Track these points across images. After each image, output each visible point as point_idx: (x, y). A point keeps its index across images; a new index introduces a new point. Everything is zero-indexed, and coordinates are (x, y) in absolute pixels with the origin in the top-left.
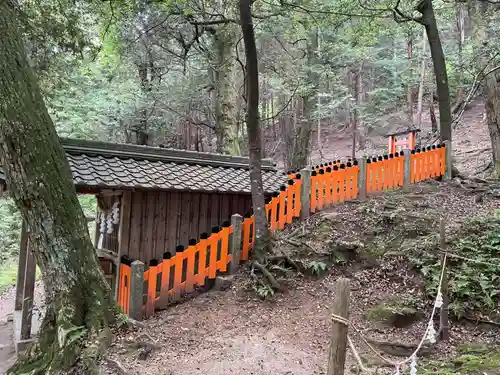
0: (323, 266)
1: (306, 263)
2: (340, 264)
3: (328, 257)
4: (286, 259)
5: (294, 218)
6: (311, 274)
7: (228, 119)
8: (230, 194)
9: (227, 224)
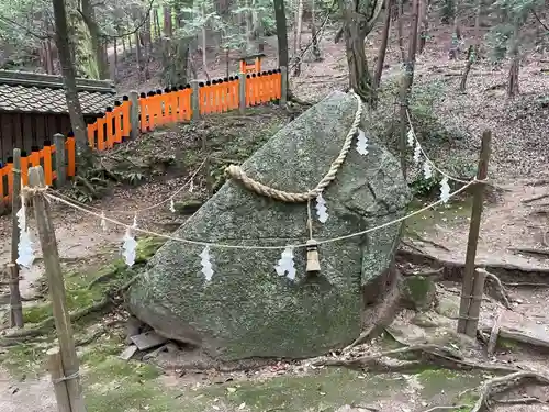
0: (139, 176)
1: (125, 175)
2: (157, 175)
3: (148, 170)
4: (105, 171)
5: (124, 139)
6: (129, 184)
7: (80, 33)
8: (50, 114)
9: (48, 143)
